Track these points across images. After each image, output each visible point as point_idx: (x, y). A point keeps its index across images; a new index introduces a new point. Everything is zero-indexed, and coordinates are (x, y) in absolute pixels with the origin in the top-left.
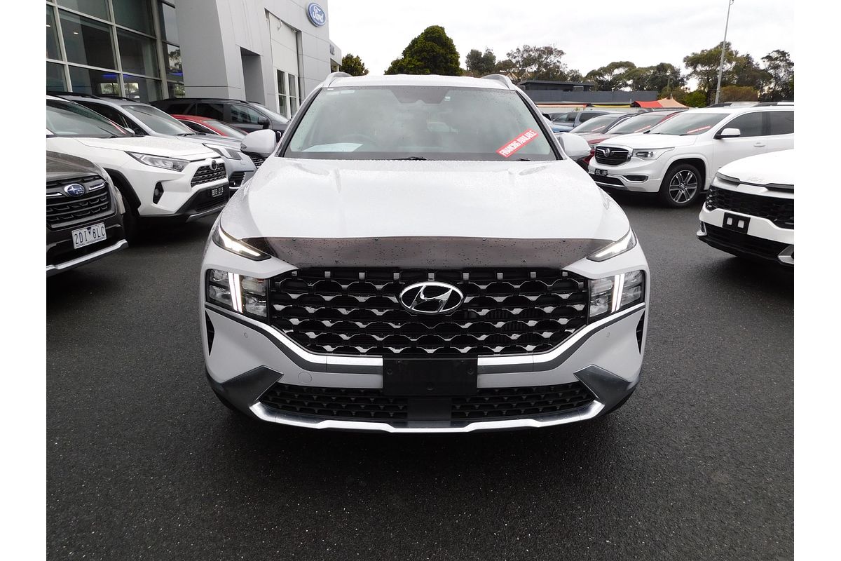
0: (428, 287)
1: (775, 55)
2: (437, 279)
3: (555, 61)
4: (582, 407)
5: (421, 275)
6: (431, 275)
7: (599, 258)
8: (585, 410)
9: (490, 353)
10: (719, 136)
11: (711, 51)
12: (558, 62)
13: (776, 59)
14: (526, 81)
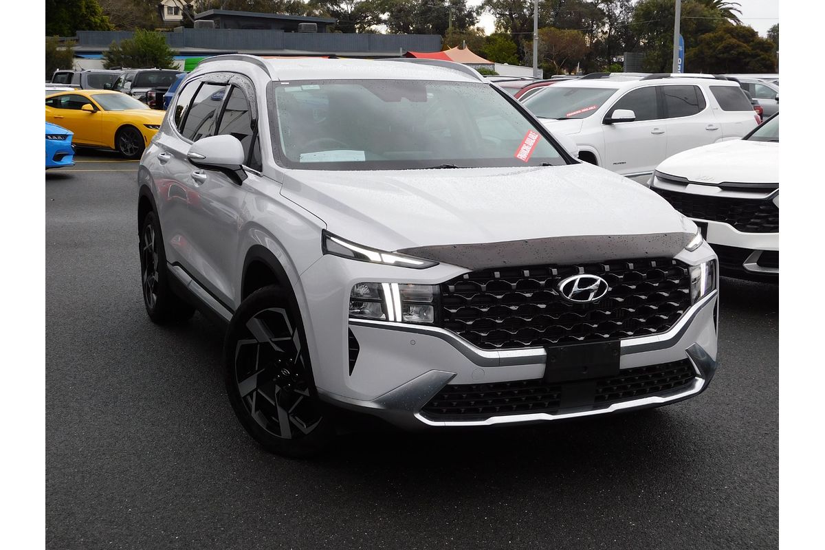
0: (581, 279)
2: (586, 272)
4: (688, 384)
5: (571, 270)
6: (581, 269)
7: (692, 248)
8: (691, 386)
9: (626, 336)
10: (608, 121)
14: (211, 12)
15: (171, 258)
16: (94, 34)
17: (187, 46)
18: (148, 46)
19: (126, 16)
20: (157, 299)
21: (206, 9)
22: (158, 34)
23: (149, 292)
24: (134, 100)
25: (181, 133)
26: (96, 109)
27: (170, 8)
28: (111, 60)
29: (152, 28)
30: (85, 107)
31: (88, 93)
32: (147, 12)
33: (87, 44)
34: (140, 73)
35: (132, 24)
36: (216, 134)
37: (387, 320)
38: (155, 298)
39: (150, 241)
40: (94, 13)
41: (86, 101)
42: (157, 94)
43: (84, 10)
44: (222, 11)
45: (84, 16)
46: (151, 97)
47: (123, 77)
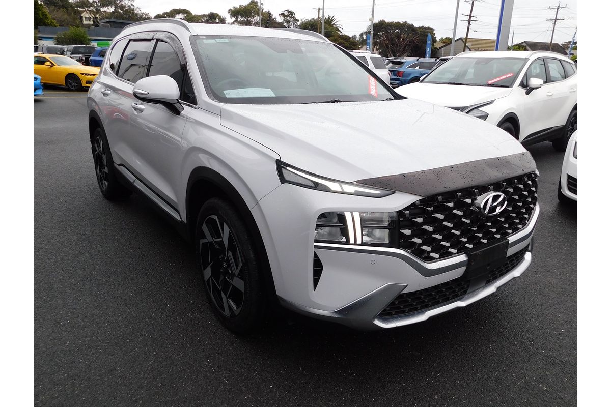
0: (493, 196)
1: (286, 13)
2: (496, 191)
3: (129, 4)
6: (492, 188)
11: (246, 6)
12: (132, 5)
13: (287, 16)
14: (108, 20)
15: (117, 161)
16: (48, 28)
17: (97, 36)
18: (77, 35)
19: (64, 20)
20: (108, 184)
21: (104, 19)
22: (82, 29)
23: (101, 180)
24: (74, 61)
25: (117, 75)
26: (53, 65)
27: (86, 18)
28: (58, 41)
29: (78, 27)
30: (46, 63)
31: (47, 56)
32: (75, 19)
33: (44, 33)
34: (75, 47)
35: (68, 25)
36: (147, 75)
37: (348, 242)
38: (107, 183)
39: (99, 147)
40: (47, 18)
41: (47, 60)
42: (85, 58)
43: (41, 16)
44: (112, 20)
45: (41, 19)
46: (82, 60)
47: (66, 50)
